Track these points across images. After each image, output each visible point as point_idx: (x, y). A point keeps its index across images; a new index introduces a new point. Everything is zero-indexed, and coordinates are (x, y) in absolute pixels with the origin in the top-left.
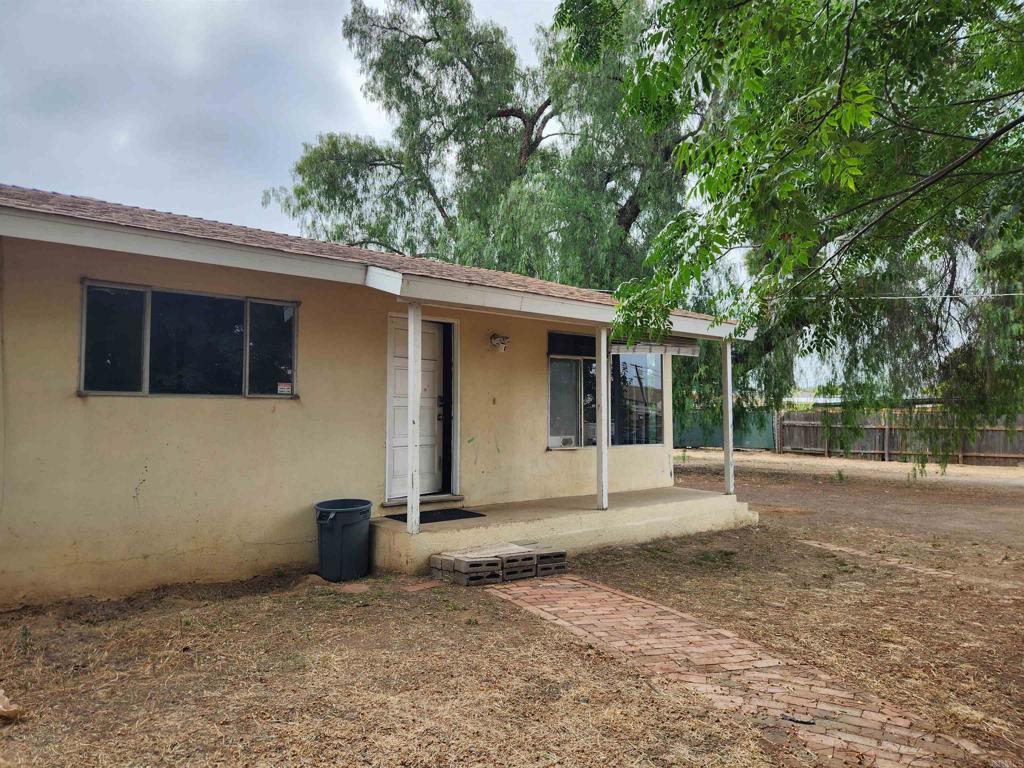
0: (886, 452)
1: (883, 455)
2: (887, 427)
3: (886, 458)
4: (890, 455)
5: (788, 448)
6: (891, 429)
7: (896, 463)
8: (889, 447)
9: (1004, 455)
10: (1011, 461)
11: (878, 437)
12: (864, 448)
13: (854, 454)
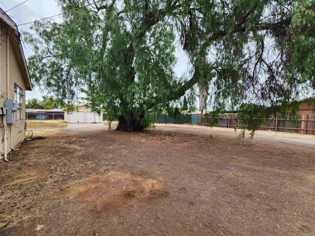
0: (229, 125)
1: (228, 126)
2: (229, 118)
3: (229, 127)
4: (230, 126)
5: (203, 124)
6: (230, 119)
7: (231, 128)
8: (230, 124)
9: (264, 127)
10: (266, 129)
11: (226, 121)
12: (223, 124)
13: (220, 126)
